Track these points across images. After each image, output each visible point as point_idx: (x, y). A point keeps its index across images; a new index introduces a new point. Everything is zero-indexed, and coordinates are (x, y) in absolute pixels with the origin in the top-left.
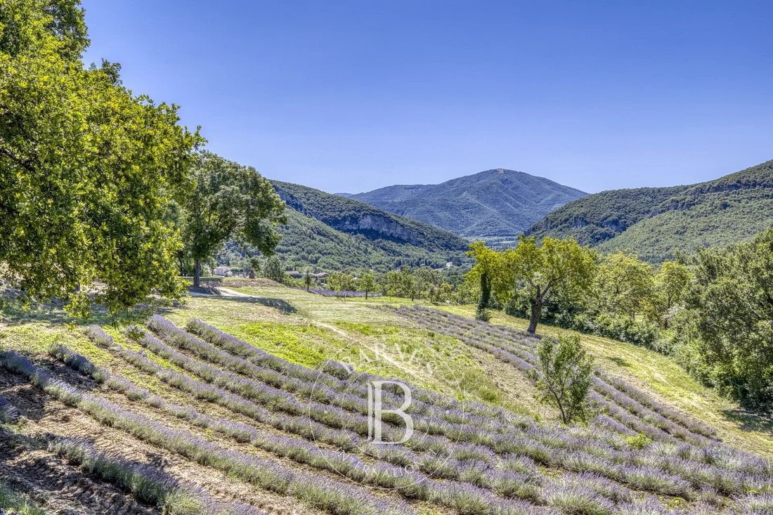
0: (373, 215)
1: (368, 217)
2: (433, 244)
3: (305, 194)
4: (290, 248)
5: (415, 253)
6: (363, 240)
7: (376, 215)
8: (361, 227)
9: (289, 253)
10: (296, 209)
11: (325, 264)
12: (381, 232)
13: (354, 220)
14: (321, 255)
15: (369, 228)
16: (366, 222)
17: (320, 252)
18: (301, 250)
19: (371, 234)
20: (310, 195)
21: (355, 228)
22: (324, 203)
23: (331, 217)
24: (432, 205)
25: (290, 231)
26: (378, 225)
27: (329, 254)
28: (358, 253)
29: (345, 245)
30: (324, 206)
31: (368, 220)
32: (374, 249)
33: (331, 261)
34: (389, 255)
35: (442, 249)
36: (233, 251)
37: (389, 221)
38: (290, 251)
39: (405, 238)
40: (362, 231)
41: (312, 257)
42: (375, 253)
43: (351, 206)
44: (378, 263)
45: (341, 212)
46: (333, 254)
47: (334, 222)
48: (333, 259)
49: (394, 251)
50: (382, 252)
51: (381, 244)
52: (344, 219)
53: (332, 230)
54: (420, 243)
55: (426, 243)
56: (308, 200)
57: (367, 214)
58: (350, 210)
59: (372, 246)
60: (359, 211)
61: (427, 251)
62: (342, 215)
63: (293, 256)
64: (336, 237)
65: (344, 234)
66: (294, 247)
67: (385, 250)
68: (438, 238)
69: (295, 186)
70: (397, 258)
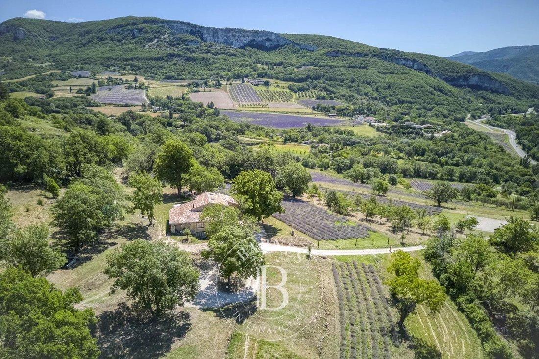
0: (480, 75)
1: (476, 77)
2: (521, 94)
3: (436, 61)
4: (416, 100)
5: (506, 101)
6: (470, 92)
7: (482, 76)
8: (470, 83)
9: (415, 104)
10: (427, 73)
11: (436, 112)
12: (483, 86)
13: (466, 78)
14: (436, 106)
15: (476, 84)
16: (474, 80)
17: (436, 104)
18: (423, 101)
19: (476, 88)
20: (438, 62)
21: (465, 84)
22: (448, 68)
23: (450, 76)
24: (532, 61)
25: (418, 89)
26: (482, 82)
27: (442, 104)
28: (463, 102)
29: (455, 97)
30: (447, 69)
31: (476, 78)
32: (476, 99)
33: (441, 110)
34: (486, 103)
35: (528, 98)
36: (382, 102)
37: (490, 79)
38: (416, 102)
39: (501, 91)
40: (470, 86)
41: (429, 107)
42: (475, 102)
43: (465, 69)
44: (476, 110)
45: (457, 73)
46: (444, 105)
47: (452, 81)
48: (444, 108)
49: (490, 100)
50: (482, 100)
51: (482, 95)
52: (459, 78)
53: (448, 86)
54: (512, 94)
55: (516, 94)
56: (437, 65)
57: (476, 75)
58: (464, 72)
59: (475, 97)
60: (470, 73)
61: (516, 100)
62: (458, 75)
63: (417, 106)
64: (450, 91)
65: (456, 89)
66: (419, 100)
67: (484, 99)
68: (527, 90)
69: (430, 56)
70: (491, 105)
